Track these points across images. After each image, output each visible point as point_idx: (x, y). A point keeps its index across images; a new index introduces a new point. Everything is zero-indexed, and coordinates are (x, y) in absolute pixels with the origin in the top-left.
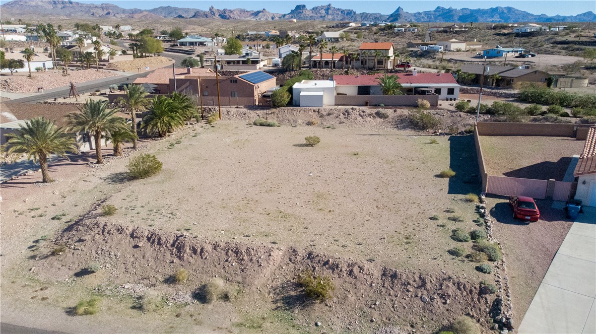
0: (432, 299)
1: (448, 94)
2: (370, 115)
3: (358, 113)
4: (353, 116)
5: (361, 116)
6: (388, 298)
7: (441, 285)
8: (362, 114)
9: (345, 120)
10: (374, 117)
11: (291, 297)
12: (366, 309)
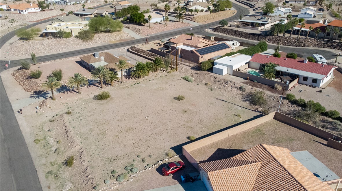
1: (312, 82)
2: (236, 87)
3: (231, 85)
4: (228, 85)
5: (232, 87)
8: (233, 86)
9: (222, 87)
10: (238, 89)
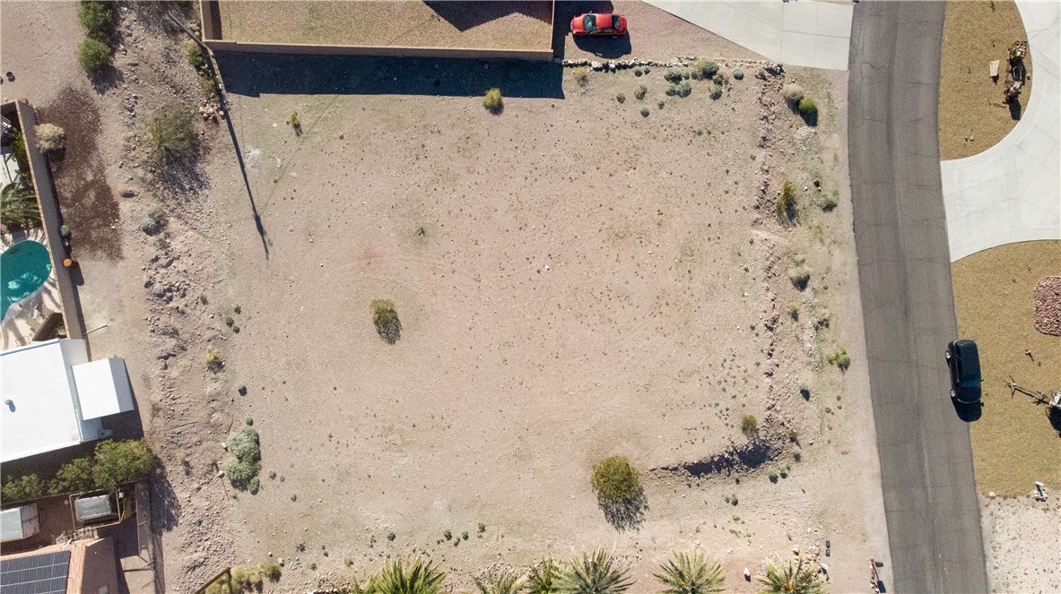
0: (774, 113)
4: (173, 280)
6: (777, 143)
7: (765, 105)
11: (788, 214)
12: (786, 159)
